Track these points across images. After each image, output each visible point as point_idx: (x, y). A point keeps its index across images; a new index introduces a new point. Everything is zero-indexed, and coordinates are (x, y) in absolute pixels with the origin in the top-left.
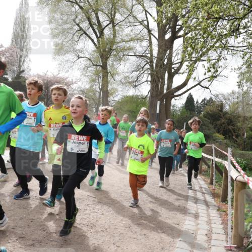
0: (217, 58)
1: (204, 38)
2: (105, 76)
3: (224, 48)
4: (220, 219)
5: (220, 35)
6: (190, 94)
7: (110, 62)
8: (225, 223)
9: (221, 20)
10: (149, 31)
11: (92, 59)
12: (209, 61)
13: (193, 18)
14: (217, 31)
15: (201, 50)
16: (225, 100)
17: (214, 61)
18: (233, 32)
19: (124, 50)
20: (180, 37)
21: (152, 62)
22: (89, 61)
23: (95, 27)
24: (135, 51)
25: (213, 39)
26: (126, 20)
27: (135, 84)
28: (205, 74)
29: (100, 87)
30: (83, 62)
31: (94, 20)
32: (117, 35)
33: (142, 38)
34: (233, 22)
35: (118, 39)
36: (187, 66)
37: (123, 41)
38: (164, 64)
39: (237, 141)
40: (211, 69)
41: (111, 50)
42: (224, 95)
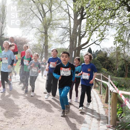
0: (103, 30)
1: (97, 19)
2: (46, 38)
3: (107, 24)
4: (104, 112)
5: (105, 18)
6: (90, 48)
7: (48, 30)
8: (107, 114)
9: (106, 10)
10: (69, 15)
11: (40, 29)
14: (104, 15)
15: (95, 25)
16: (108, 51)
18: (112, 16)
19: (56, 24)
20: (85, 18)
21: (70, 31)
22: (38, 30)
23: (41, 12)
24: (62, 25)
25: (102, 20)
26: (58, 9)
27: (62, 42)
28: (97, 38)
29: (44, 43)
30: (35, 30)
31: (41, 9)
32: (53, 17)
33: (65, 18)
34: (112, 12)
35: (53, 19)
36: (88, 33)
37: (56, 20)
38: (76, 32)
39: (113, 72)
40: (100, 35)
41: (49, 24)
42: (107, 49)
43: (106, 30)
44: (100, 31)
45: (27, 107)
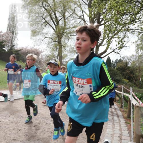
0: (123, 36)
1: (115, 25)
2: (60, 47)
3: (127, 30)
4: (127, 127)
5: (125, 24)
6: (109, 57)
7: (63, 40)
8: (129, 130)
9: (125, 15)
10: (85, 22)
11: (53, 38)
12: (119, 38)
13: (109, 14)
14: (123, 21)
15: (114, 32)
16: (128, 60)
17: (122, 38)
18: (132, 21)
19: (70, 33)
20: (102, 25)
22: (51, 40)
23: (54, 20)
25: (121, 26)
26: (72, 16)
28: (117, 46)
29: (58, 54)
30: (47, 40)
31: (53, 16)
32: (67, 25)
34: (132, 16)
35: (67, 27)
36: (106, 41)
37: (70, 28)
39: (135, 83)
40: (120, 43)
41: (63, 33)
42: (128, 57)
43: (126, 37)
44: (119, 37)
45: (41, 124)
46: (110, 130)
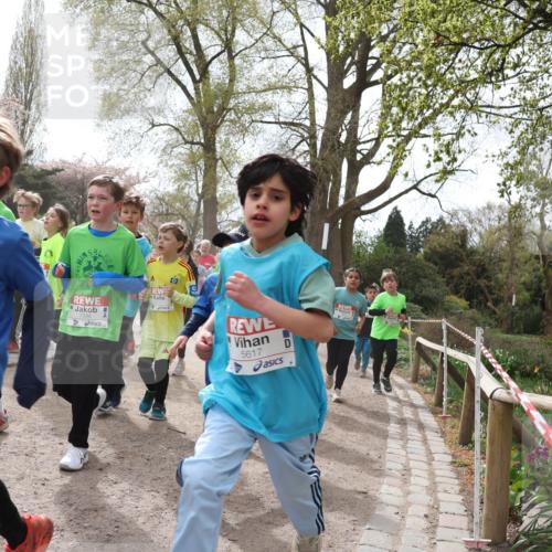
0: (455, 131)
1: (427, 86)
2: (211, 166)
3: (470, 109)
4: (457, 482)
5: (463, 82)
6: (396, 208)
7: (221, 136)
8: (465, 490)
9: (464, 48)
10: (309, 70)
11: (183, 129)
12: (438, 136)
13: (404, 44)
14: (456, 71)
15: (421, 112)
16: (471, 222)
17: (449, 137)
18: (491, 74)
19: (251, 109)
20: (376, 83)
21: (313, 137)
22: (175, 135)
23: (191, 59)
24: (276, 112)
25: (447, 89)
26: (259, 44)
28: (429, 166)
29: (200, 191)
30: (162, 136)
31: (188, 44)
32: (238, 78)
33: (292, 84)
34: (491, 54)
36: (390, 147)
37: (250, 90)
38: (339, 142)
39: (495, 313)
40: (441, 155)
41: (224, 109)
42: (470, 213)
44: (440, 135)
45: (126, 461)
46: (393, 490)
